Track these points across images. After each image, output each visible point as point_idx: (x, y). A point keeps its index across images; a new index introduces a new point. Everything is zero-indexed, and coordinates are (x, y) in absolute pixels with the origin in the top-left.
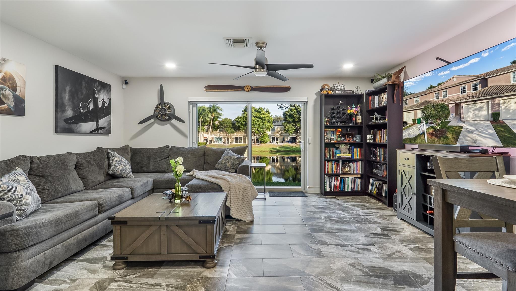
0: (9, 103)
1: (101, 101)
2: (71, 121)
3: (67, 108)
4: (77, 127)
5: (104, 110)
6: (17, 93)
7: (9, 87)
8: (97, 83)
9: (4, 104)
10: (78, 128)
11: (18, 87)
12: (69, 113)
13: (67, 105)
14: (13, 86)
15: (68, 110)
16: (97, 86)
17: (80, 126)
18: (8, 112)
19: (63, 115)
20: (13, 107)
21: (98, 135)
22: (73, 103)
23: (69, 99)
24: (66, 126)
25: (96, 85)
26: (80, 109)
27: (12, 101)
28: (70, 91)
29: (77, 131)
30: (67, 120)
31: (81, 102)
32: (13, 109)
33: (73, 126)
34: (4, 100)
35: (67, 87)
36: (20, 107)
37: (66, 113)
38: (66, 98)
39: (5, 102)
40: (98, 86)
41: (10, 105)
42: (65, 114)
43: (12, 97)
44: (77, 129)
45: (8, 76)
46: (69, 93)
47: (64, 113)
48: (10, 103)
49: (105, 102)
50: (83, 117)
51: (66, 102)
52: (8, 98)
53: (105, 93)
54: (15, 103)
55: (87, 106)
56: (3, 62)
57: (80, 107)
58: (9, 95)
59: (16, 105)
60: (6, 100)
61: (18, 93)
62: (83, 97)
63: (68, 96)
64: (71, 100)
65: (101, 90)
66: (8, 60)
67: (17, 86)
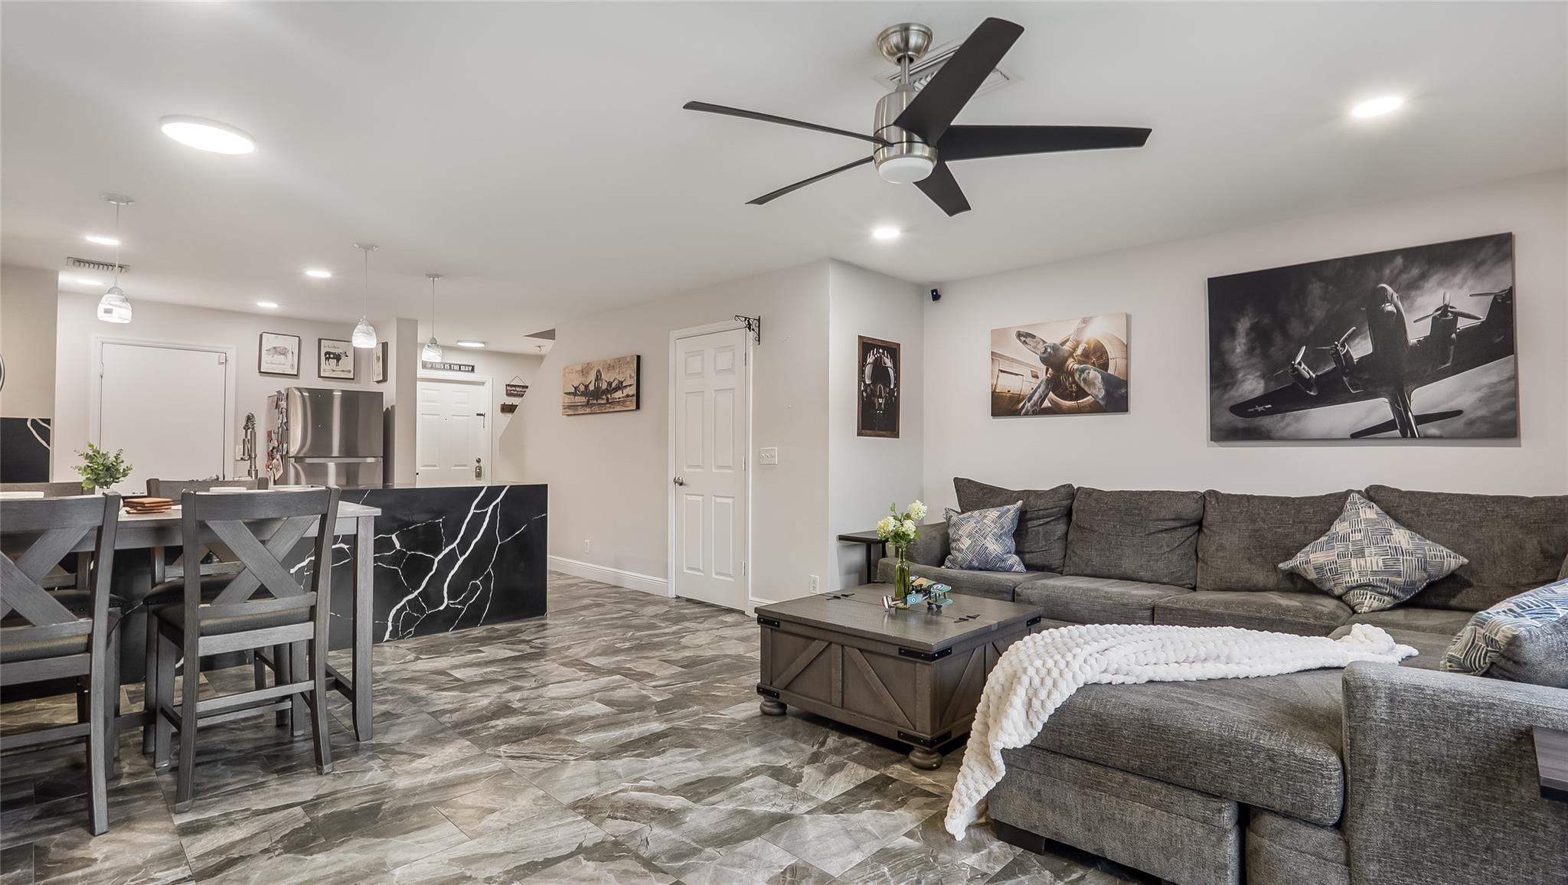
0: (1095, 392)
1: (1431, 318)
2: (1260, 409)
3: (1240, 375)
4: (1283, 424)
5: (1452, 347)
6: (1109, 372)
7: (1094, 364)
8: (1399, 261)
9: (1088, 395)
10: (1287, 425)
11: (1110, 361)
12: (1251, 386)
13: (1242, 368)
14: (1101, 362)
15: (1244, 381)
16: (1396, 271)
17: (1298, 419)
18: (1095, 409)
19: (1226, 397)
20: (1102, 399)
21: (1405, 441)
22: (1265, 356)
23: (1250, 351)
24: (1240, 422)
25: (1391, 271)
26: (1296, 369)
27: (1100, 389)
28: (1253, 328)
29: (1284, 434)
30: (1241, 409)
31: (1304, 349)
32: (1102, 403)
33: (1267, 422)
34: (1086, 389)
35: (1242, 320)
36: (1116, 395)
37: (1238, 389)
38: (1238, 350)
39: (1089, 392)
40: (1404, 269)
41: (1097, 396)
42: (1233, 393)
43: (1100, 380)
44: (1284, 428)
45: (1092, 346)
46: (1247, 334)
47: (1231, 390)
48: (1098, 391)
49: (1457, 315)
50: (1315, 389)
51: (1236, 361)
52: (1094, 383)
53: (1458, 279)
54: (1107, 391)
55: (1337, 352)
56: (1084, 325)
57: (1300, 364)
58: (1096, 378)
59: (1109, 394)
60: (1089, 388)
61: (1111, 371)
62: (1311, 328)
63: (1244, 344)
64: (1258, 351)
65: (1424, 276)
66: (1091, 318)
67: (1110, 357)
